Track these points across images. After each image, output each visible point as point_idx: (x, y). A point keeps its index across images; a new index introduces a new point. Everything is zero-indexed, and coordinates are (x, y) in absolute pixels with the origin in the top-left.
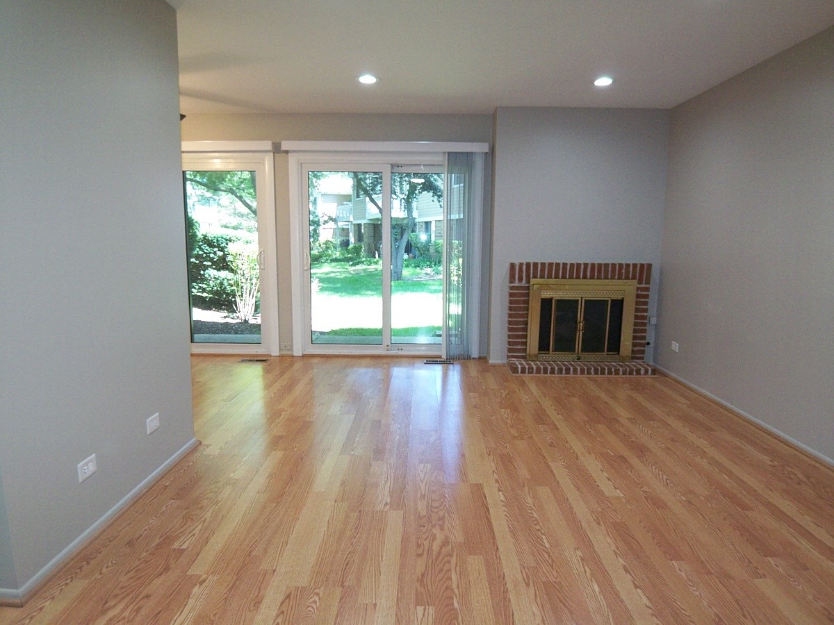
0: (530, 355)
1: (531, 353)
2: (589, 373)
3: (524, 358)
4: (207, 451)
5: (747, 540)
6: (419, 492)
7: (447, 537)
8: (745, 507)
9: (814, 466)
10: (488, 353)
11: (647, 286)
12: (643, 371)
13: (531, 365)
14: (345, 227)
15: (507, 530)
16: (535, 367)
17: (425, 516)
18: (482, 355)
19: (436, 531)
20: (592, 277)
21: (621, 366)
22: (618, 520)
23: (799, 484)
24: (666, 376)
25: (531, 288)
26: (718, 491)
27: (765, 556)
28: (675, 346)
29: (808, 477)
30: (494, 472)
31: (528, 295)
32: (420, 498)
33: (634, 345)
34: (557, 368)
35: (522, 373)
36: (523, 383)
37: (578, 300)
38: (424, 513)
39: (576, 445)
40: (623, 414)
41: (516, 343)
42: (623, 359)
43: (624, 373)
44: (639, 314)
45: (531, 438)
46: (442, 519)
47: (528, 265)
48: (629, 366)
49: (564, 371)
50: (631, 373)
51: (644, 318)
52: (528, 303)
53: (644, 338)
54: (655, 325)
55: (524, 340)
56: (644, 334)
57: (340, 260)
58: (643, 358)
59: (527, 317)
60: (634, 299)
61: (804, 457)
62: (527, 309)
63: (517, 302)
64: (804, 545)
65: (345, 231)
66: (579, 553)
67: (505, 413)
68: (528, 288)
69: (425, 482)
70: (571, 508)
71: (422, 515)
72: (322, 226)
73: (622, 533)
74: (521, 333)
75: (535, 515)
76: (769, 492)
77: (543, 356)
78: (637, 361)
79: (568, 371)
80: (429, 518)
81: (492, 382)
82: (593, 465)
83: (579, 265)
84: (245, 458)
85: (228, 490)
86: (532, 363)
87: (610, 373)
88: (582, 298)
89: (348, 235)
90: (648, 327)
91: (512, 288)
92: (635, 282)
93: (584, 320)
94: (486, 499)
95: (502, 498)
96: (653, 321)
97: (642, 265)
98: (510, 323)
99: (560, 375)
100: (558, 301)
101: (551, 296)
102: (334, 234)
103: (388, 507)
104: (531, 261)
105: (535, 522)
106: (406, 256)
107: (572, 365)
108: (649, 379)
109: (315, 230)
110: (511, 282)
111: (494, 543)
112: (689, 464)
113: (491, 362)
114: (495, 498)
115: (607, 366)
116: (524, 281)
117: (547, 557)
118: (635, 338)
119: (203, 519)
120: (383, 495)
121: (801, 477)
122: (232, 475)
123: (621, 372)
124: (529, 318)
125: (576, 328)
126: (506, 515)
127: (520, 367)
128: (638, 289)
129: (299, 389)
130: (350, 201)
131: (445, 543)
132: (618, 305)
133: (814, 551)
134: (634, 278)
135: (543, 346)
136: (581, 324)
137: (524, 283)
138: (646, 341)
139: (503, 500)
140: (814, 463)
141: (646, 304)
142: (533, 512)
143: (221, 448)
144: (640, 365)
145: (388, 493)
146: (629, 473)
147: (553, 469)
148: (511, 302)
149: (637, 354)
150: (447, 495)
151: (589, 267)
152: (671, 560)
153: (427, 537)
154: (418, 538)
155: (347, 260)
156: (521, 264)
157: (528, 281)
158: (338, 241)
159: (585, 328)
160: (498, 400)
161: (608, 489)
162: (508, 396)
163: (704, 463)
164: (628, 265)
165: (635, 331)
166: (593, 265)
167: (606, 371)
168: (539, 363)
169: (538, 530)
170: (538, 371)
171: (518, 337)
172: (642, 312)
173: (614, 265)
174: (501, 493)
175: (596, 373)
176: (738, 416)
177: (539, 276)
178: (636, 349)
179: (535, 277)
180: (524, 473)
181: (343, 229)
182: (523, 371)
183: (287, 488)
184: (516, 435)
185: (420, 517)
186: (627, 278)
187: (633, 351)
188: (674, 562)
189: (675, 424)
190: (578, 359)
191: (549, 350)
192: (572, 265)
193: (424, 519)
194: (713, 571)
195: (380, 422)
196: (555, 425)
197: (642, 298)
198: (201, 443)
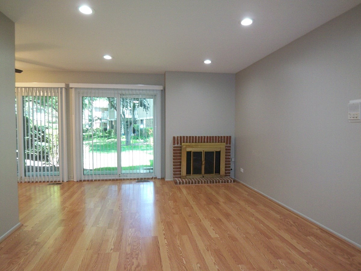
0: (183, 176)
1: (183, 175)
2: (207, 183)
3: (180, 177)
4: (26, 229)
5: (270, 252)
6: (128, 242)
7: (139, 263)
8: (269, 238)
9: (297, 218)
10: (165, 176)
11: (230, 145)
12: (229, 181)
13: (183, 181)
14: (105, 122)
15: (167, 257)
16: (185, 181)
17: (130, 254)
18: (162, 177)
19: (134, 261)
20: (207, 142)
21: (221, 179)
22: (216, 248)
23: (291, 226)
24: (239, 183)
25: (182, 147)
26: (259, 232)
27: (277, 259)
28: (242, 170)
29: (294, 223)
30: (163, 230)
31: (181, 150)
32: (128, 245)
33: (226, 170)
34: (194, 181)
35: (179, 184)
36: (180, 189)
37: (202, 152)
38: (129, 252)
39: (201, 215)
40: (221, 200)
41: (177, 171)
42: (221, 177)
43: (222, 182)
44: (227, 157)
45: (181, 213)
46: (138, 254)
47: (181, 137)
48: (224, 179)
49: (197, 183)
50: (225, 182)
51: (229, 158)
52: (181, 154)
53: (230, 167)
54: (234, 162)
55: (180, 170)
56: (230, 165)
57: (102, 137)
58: (230, 176)
59: (181, 160)
60: (225, 151)
61: (293, 215)
62: (181, 156)
63: (177, 153)
64: (293, 253)
65: (105, 124)
66: (199, 265)
67: (171, 203)
68: (181, 147)
69: (131, 238)
70: (196, 244)
71: (128, 253)
72: (95, 122)
73: (218, 254)
74: (179, 167)
75: (180, 249)
76: (280, 230)
77: (188, 177)
78: (227, 177)
79: (199, 183)
80: (131, 255)
81: (166, 189)
82: (207, 224)
83: (202, 137)
84: (45, 231)
85: (33, 248)
86: (183, 180)
87: (216, 182)
88: (203, 151)
89: (106, 126)
90: (231, 163)
91: (174, 147)
92: (225, 144)
93: (205, 160)
94: (159, 243)
95: (166, 242)
96: (233, 160)
97: (227, 137)
98: (174, 162)
99: (195, 185)
100: (194, 153)
101: (191, 150)
102: (100, 125)
103: (112, 251)
104: (182, 135)
105: (180, 252)
106: (133, 135)
107: (200, 180)
108: (232, 184)
109: (91, 124)
110: (174, 145)
111: (161, 264)
112: (247, 220)
113: (166, 180)
114: (163, 242)
115: (215, 179)
116: (179, 144)
117: (184, 268)
118: (226, 167)
119: (19, 263)
120: (111, 245)
121: (291, 222)
122: (37, 240)
123: (221, 182)
124: (182, 160)
125: (202, 164)
126: (167, 250)
127: (178, 181)
128: (226, 146)
129: (76, 196)
130: (108, 111)
131: (138, 266)
132: (218, 153)
133: (297, 255)
134: (224, 142)
135: (188, 172)
136: (204, 162)
137: (179, 145)
138: (231, 168)
139: (166, 243)
140: (297, 216)
141: (230, 152)
142: (179, 248)
143: (33, 227)
144: (229, 179)
145: (113, 244)
146: (222, 226)
147: (190, 227)
148: (174, 153)
149: (227, 174)
150: (141, 243)
151: (206, 138)
152: (238, 264)
153: (129, 264)
154: (125, 265)
155: (106, 137)
156: (178, 137)
157: (181, 144)
158: (102, 128)
159: (205, 164)
160: (168, 197)
161: (213, 234)
162: (172, 195)
163: (253, 219)
164: (221, 137)
165: (226, 164)
166: (207, 137)
167: (215, 182)
168: (186, 179)
169: (181, 256)
170: (186, 183)
171: (177, 168)
172: (228, 156)
173: (216, 137)
174: (166, 240)
175: (210, 183)
176: (267, 198)
177: (188, 142)
178: (227, 172)
179: (184, 142)
180: (176, 229)
181: (104, 123)
182: (180, 183)
183: (64, 245)
184: (175, 212)
185: (127, 254)
186: (221, 142)
187: (226, 173)
188: (239, 265)
189: (242, 203)
190: (203, 177)
191: (191, 174)
192: (199, 137)
193: (129, 255)
194: (255, 268)
195: (113, 210)
196: (192, 207)
197: (228, 150)
198: (23, 225)
